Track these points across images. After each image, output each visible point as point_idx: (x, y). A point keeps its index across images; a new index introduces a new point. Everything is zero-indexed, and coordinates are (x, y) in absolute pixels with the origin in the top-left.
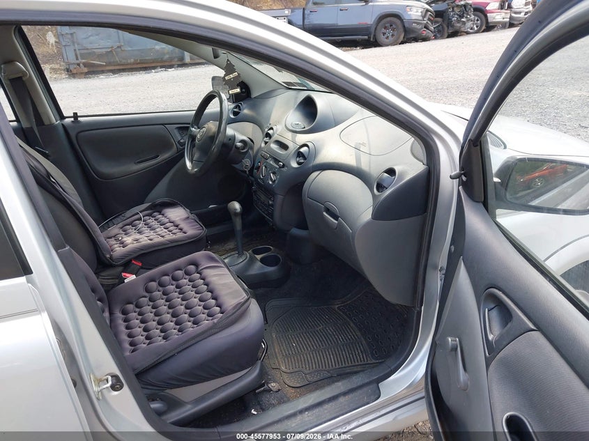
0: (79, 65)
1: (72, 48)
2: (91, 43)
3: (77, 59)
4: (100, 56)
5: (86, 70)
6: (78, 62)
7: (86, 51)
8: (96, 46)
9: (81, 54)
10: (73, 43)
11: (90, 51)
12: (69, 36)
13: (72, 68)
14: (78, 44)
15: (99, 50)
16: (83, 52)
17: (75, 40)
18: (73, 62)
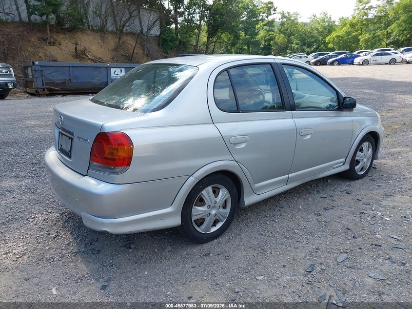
0: (44, 90)
1: (41, 79)
2: (52, 77)
3: (43, 86)
4: (57, 85)
5: (48, 93)
6: (44, 87)
7: (49, 81)
8: (56, 78)
9: (46, 83)
10: (42, 75)
11: (51, 81)
12: (40, 72)
13: (39, 90)
14: (45, 77)
15: (57, 81)
16: (46, 81)
17: (43, 74)
18: (40, 87)
